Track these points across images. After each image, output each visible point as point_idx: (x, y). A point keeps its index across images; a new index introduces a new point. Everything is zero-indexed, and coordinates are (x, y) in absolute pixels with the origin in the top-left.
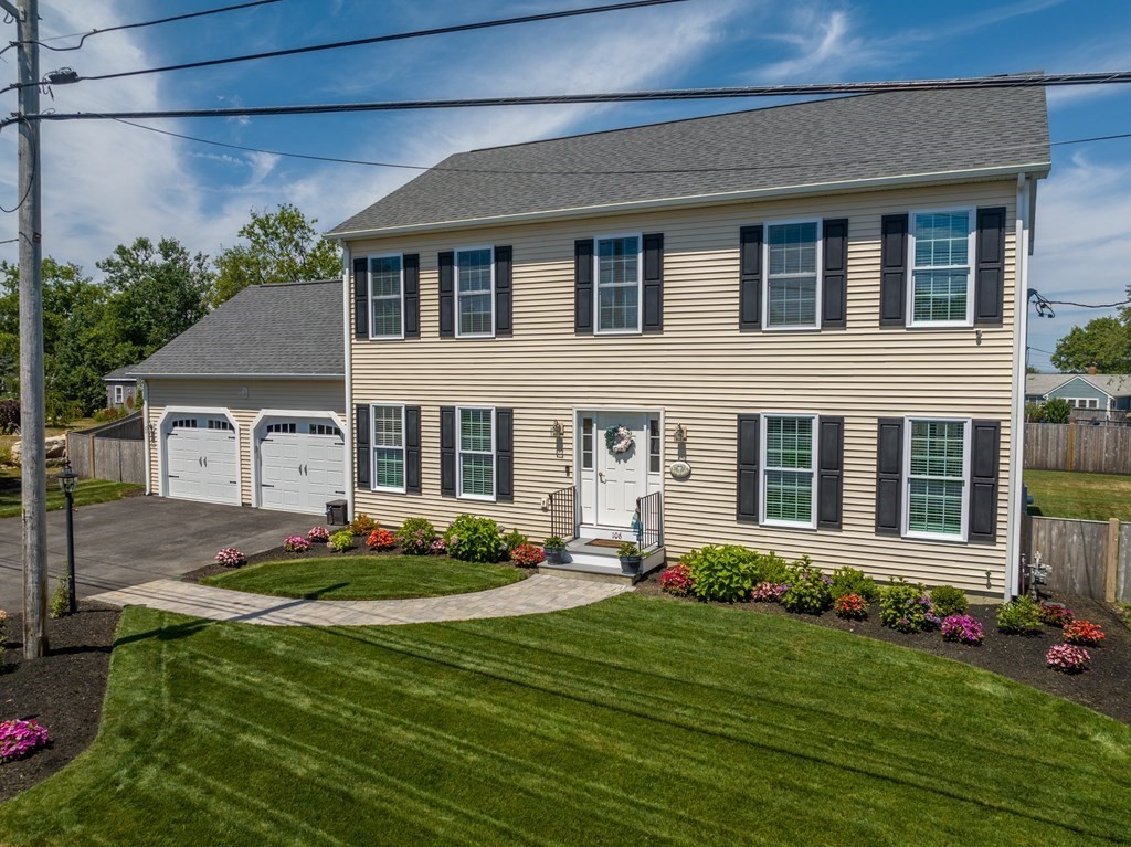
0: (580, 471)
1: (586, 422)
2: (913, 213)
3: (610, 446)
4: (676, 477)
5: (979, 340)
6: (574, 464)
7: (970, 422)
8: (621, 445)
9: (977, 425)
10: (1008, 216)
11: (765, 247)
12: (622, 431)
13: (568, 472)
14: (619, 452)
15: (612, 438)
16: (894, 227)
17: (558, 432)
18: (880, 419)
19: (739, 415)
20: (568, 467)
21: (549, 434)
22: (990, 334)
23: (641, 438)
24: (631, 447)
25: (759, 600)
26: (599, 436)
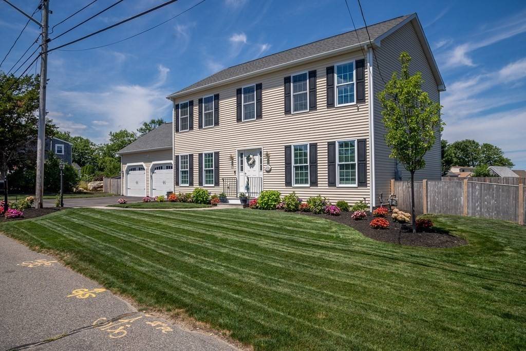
0: (239, 173)
1: (241, 154)
2: (336, 65)
3: (248, 162)
4: (267, 172)
5: (358, 109)
6: (237, 170)
7: (356, 140)
8: (251, 162)
9: (359, 141)
10: (365, 62)
11: (292, 84)
12: (251, 156)
13: (235, 173)
14: (251, 164)
15: (248, 159)
16: (330, 71)
17: (232, 158)
18: (328, 142)
19: (285, 146)
20: (235, 171)
21: (228, 160)
22: (361, 106)
23: (257, 158)
24: (254, 162)
25: (278, 208)
26: (245, 159)
